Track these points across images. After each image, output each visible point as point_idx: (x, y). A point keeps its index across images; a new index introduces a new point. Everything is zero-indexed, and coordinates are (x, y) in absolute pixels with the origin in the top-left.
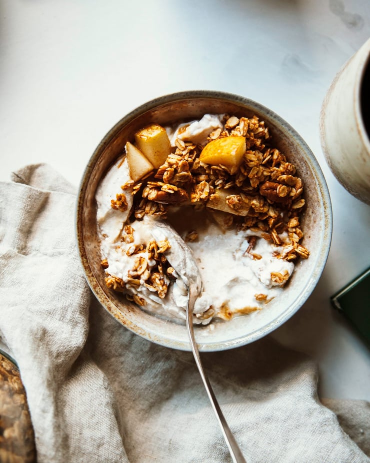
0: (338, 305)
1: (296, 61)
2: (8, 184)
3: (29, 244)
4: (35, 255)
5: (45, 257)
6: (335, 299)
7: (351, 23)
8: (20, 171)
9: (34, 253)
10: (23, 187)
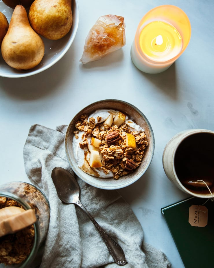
0: (163, 213)
1: (171, 120)
2: (54, 130)
3: (57, 152)
4: (58, 157)
5: (60, 159)
6: (162, 210)
7: (193, 113)
8: (59, 126)
9: (58, 156)
10: (59, 133)
